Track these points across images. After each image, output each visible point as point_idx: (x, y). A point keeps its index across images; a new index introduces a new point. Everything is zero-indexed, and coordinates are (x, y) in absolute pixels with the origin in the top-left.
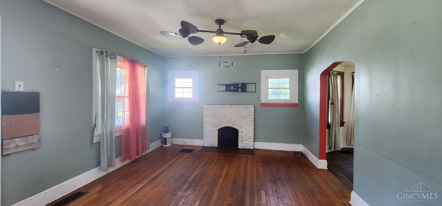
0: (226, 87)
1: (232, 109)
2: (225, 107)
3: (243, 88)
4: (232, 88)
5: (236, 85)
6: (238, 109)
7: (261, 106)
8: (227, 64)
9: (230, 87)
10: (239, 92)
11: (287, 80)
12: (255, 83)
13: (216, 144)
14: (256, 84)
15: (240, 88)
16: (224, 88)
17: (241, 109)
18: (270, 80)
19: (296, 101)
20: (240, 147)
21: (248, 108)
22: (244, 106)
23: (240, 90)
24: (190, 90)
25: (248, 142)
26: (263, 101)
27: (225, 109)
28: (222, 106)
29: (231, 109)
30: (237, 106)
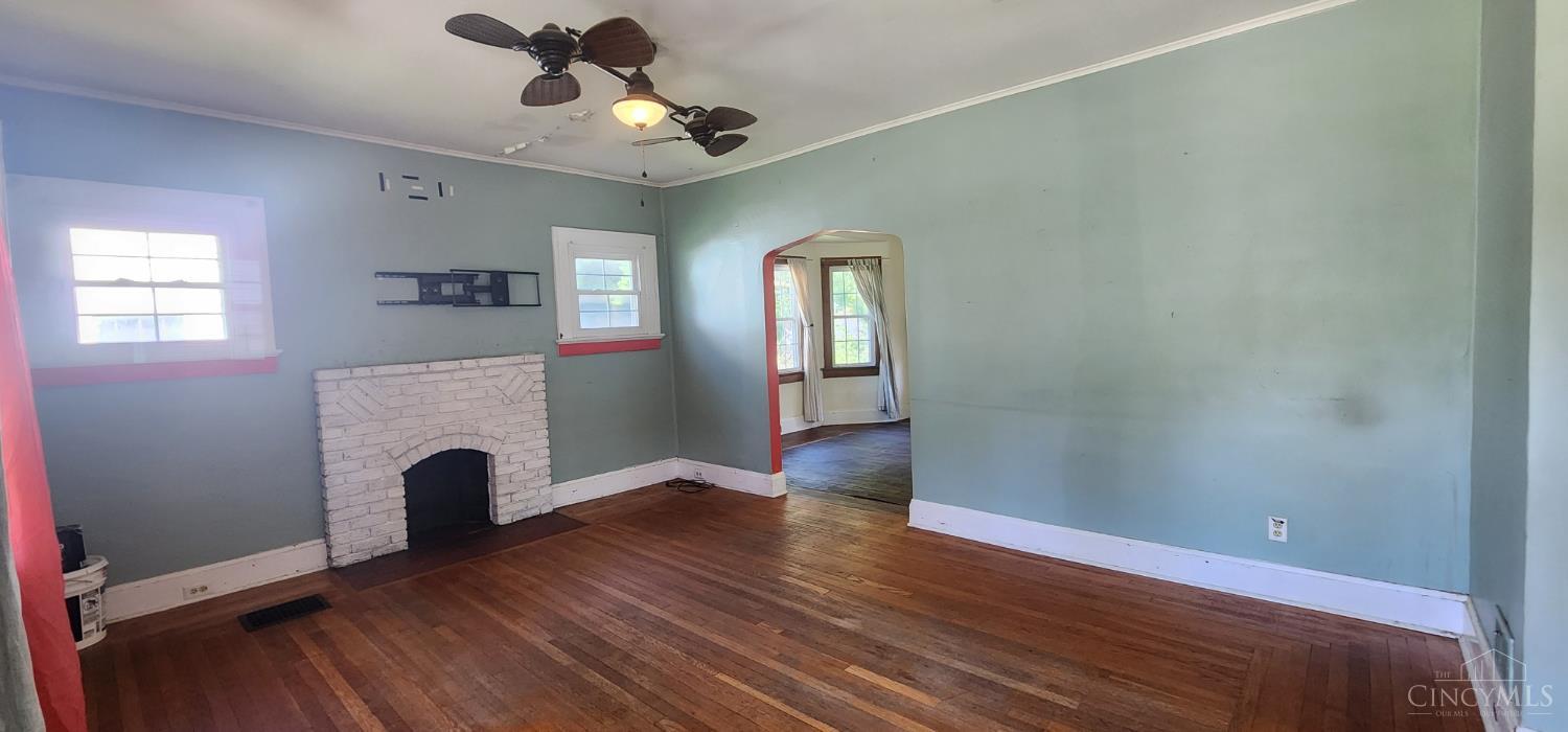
0: (421, 286)
1: (464, 374)
2: (432, 372)
3: (496, 289)
4: (447, 289)
5: (467, 278)
6: (490, 372)
7: (561, 356)
8: (417, 188)
9: (439, 285)
10: (478, 304)
11: (625, 266)
12: (537, 274)
13: (400, 541)
14: (541, 275)
15: (482, 289)
16: (411, 290)
17: (496, 372)
18: (581, 264)
19: (654, 331)
20: (503, 519)
21: (524, 367)
22: (512, 359)
23: (484, 298)
24: (214, 300)
25: (533, 493)
26: (568, 337)
27: (430, 377)
28: (421, 367)
29: (457, 375)
30: (484, 362)
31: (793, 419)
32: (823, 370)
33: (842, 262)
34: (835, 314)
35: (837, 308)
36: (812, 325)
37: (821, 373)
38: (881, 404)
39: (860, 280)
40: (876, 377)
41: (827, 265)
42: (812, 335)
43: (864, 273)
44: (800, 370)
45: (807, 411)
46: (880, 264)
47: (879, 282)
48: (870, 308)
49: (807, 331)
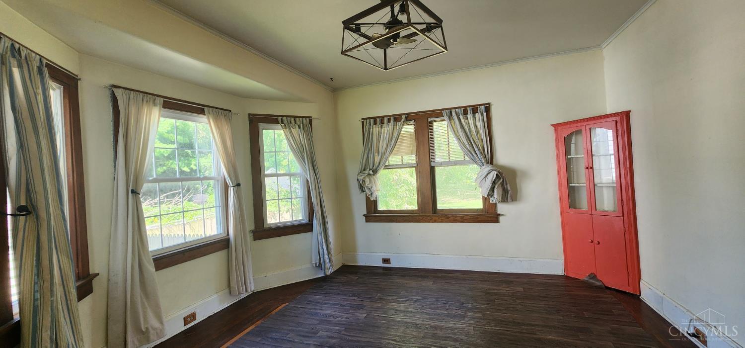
31: (215, 296)
32: (253, 232)
33: (273, 120)
34: (267, 172)
35: (268, 167)
36: (238, 185)
37: (250, 237)
38: (315, 260)
39: (291, 138)
40: (308, 235)
41: (256, 122)
42: (238, 195)
43: (295, 131)
44: (223, 235)
45: (234, 284)
46: (310, 123)
47: (310, 140)
48: (303, 167)
49: (231, 191)
